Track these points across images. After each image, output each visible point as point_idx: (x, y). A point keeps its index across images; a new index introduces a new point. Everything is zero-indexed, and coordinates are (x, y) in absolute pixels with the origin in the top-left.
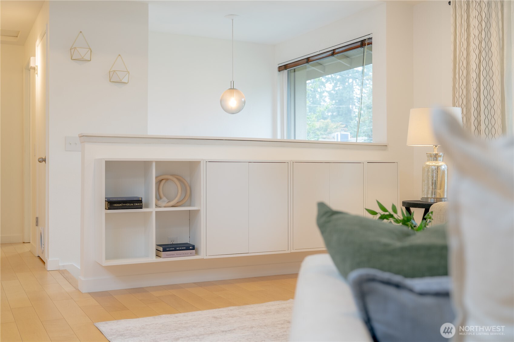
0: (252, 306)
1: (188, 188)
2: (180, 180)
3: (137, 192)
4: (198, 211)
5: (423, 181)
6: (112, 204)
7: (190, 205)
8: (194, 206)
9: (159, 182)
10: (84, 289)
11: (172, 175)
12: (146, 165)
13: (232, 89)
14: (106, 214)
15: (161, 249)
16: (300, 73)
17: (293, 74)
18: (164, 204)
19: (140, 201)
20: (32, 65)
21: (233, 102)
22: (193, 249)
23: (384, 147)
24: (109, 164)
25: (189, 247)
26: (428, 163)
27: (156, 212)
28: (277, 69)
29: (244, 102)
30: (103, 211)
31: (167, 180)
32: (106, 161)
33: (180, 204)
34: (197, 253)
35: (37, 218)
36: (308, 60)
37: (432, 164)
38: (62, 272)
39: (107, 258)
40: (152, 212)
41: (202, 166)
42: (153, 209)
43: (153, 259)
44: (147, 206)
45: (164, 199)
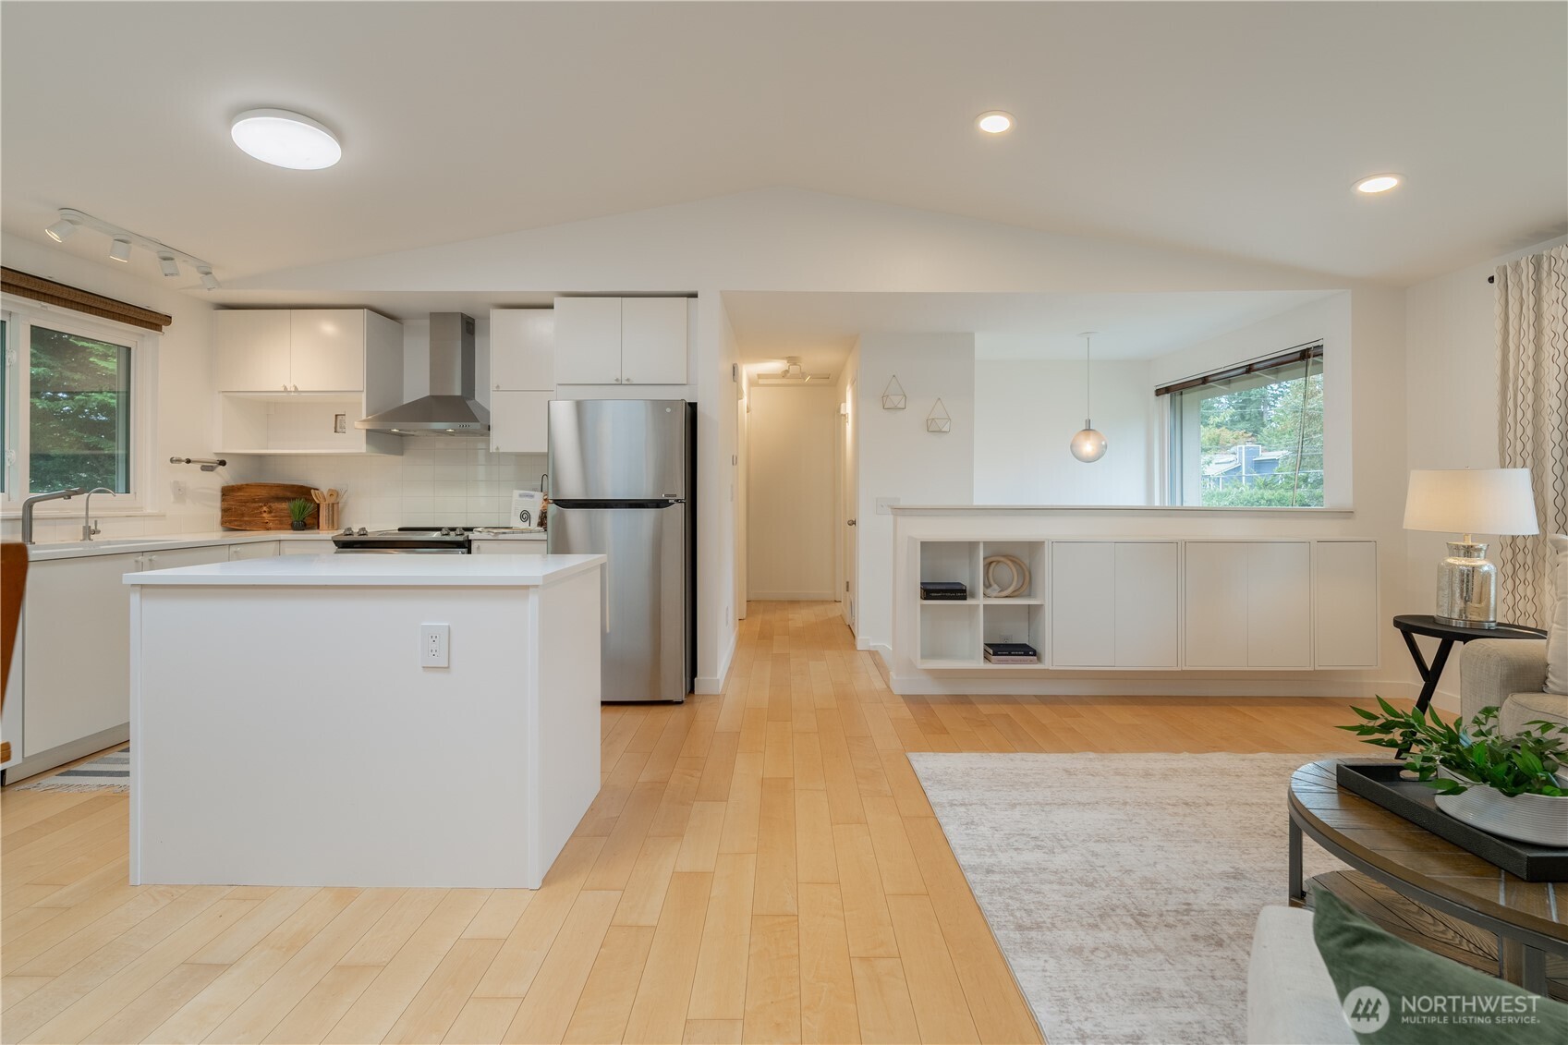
1: (1027, 574)
2: (1015, 560)
3: (962, 577)
4: (1039, 608)
5: (1439, 589)
6: (930, 592)
7: (1029, 595)
8: (1035, 597)
9: (988, 565)
10: (897, 690)
11: (1004, 556)
12: (972, 546)
13: (1088, 430)
14: (922, 606)
15: (991, 652)
16: (1189, 397)
17: (1178, 398)
18: (995, 594)
19: (965, 591)
20: (842, 412)
21: (1088, 447)
22: (1035, 654)
23: (1347, 514)
24: (925, 546)
25: (1026, 651)
26: (1451, 560)
27: (985, 606)
28: (1153, 393)
29: (1106, 446)
30: (920, 602)
31: (998, 562)
32: (922, 543)
33: (1016, 593)
34: (1039, 660)
35: (848, 583)
36: (1205, 380)
37: (1461, 562)
38: (873, 654)
39: (923, 657)
40: (978, 605)
41: (1047, 550)
42: (980, 601)
43: (979, 663)
44: (973, 596)
45: (995, 586)
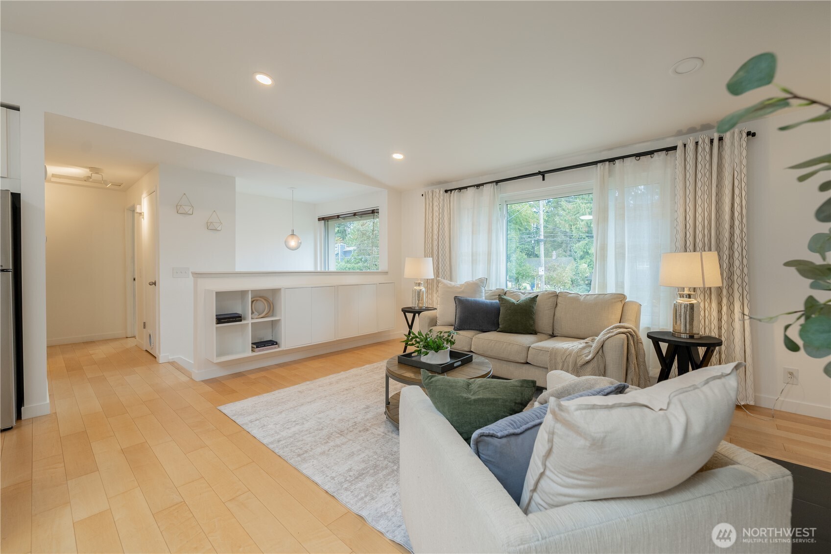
0: (320, 379)
1: (272, 305)
2: (266, 300)
3: (238, 310)
4: (279, 320)
5: (413, 297)
6: (221, 319)
7: (272, 316)
8: (276, 316)
9: (252, 302)
10: (198, 378)
11: (260, 297)
12: (243, 293)
13: (293, 235)
14: (216, 328)
15: (255, 346)
16: (331, 222)
17: (327, 223)
18: (256, 317)
19: (241, 317)
21: (293, 243)
22: (277, 344)
23: (386, 273)
24: (219, 294)
25: (272, 343)
26: (415, 288)
27: (252, 323)
28: (317, 220)
29: (301, 243)
30: (215, 325)
31: (257, 300)
32: (216, 292)
33: (266, 316)
34: (279, 347)
35: (144, 323)
36: (338, 217)
37: (417, 288)
38: (172, 363)
39: (217, 356)
40: (248, 323)
41: (283, 292)
42: (249, 321)
43: (249, 354)
44: (245, 319)
45: (256, 313)
